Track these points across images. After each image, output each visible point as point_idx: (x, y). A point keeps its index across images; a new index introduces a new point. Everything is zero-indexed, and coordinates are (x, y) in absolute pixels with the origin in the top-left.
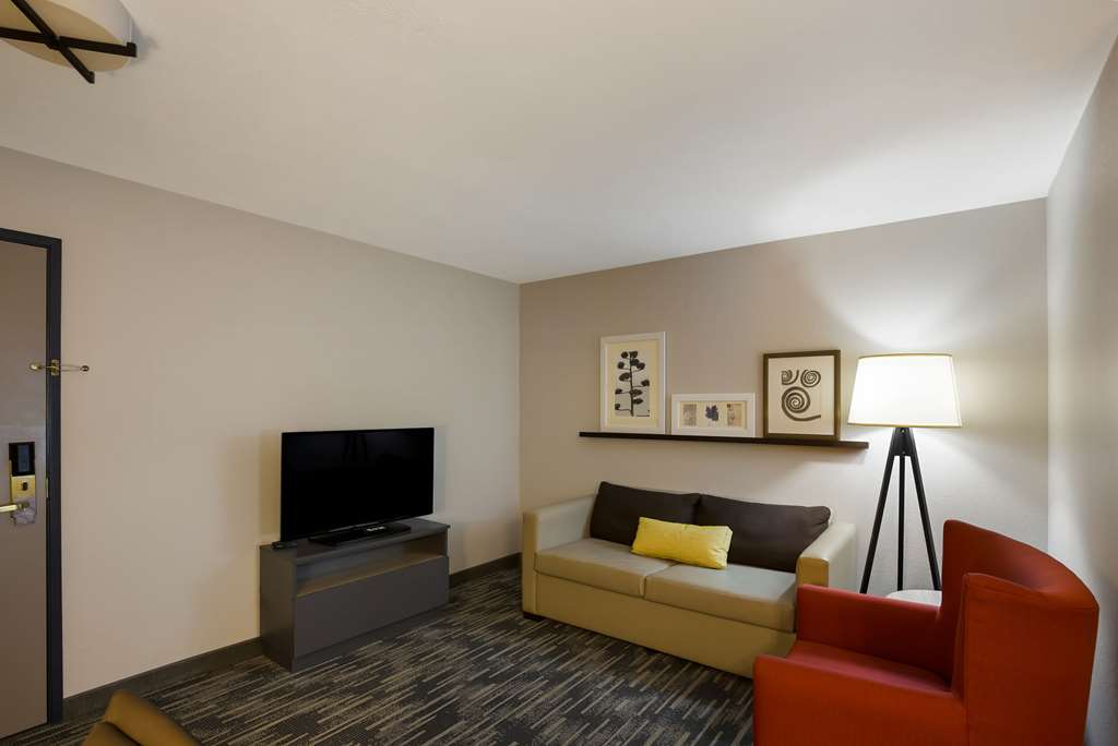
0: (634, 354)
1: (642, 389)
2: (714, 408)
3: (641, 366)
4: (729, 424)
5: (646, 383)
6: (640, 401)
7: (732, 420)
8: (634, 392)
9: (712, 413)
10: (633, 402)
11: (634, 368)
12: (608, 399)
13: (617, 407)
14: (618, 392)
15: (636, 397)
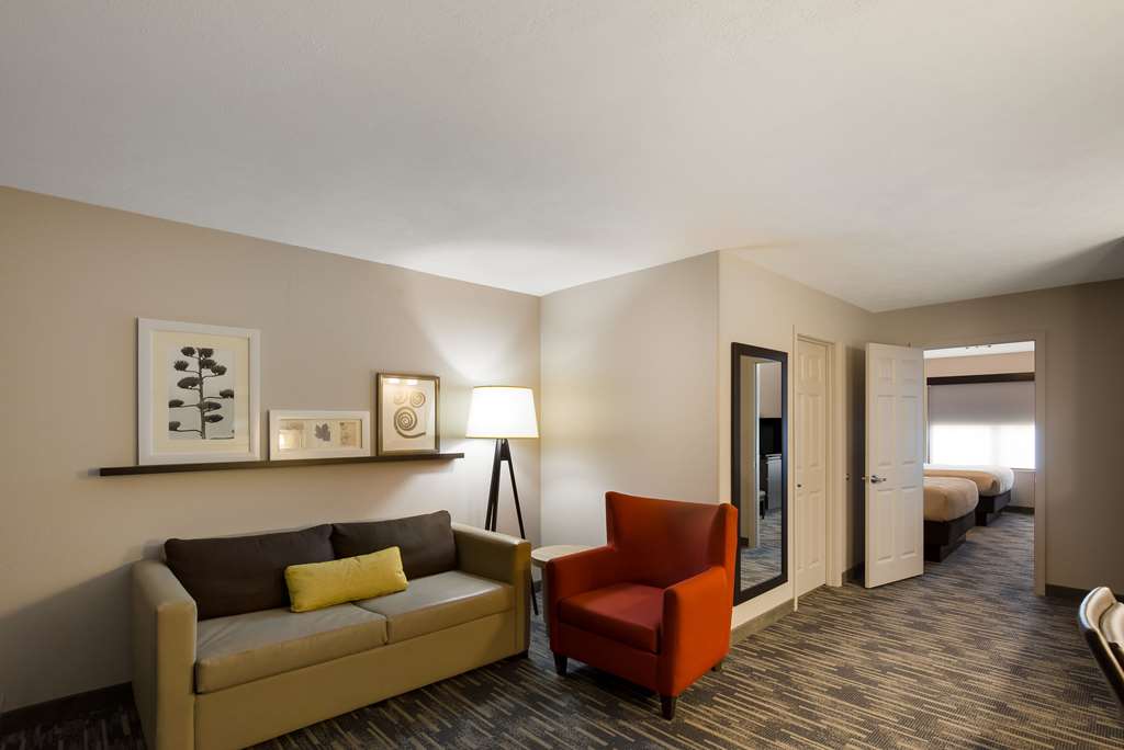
0: (207, 352)
1: (222, 402)
2: (325, 427)
3: (220, 371)
4: (344, 444)
5: (228, 394)
6: (216, 419)
7: (345, 440)
8: (206, 406)
9: (323, 433)
10: (205, 419)
11: (206, 372)
12: (155, 415)
13: (174, 427)
14: (175, 404)
15: (211, 413)
